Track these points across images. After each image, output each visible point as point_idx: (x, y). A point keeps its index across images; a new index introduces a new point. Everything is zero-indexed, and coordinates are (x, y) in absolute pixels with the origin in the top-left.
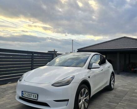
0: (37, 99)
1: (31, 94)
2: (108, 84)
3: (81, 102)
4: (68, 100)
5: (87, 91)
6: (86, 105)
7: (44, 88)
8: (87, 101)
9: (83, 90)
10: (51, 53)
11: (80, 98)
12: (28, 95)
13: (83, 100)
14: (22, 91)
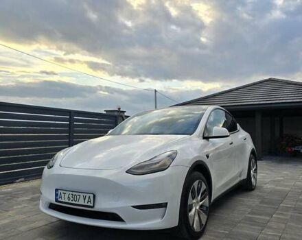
0: (92, 205)
1: (77, 194)
2: (244, 176)
3: (194, 210)
4: (167, 203)
5: (204, 187)
6: (204, 218)
7: (111, 179)
8: (205, 209)
9: (196, 184)
10: (112, 114)
11: (190, 201)
12: (70, 196)
13: (198, 208)
14: (57, 190)
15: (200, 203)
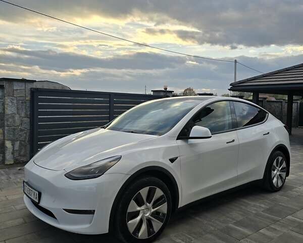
0: (37, 202)
5: (159, 193)
6: (157, 225)
9: (144, 190)
10: (159, 94)
11: (133, 207)
13: (147, 214)
15: (153, 210)
